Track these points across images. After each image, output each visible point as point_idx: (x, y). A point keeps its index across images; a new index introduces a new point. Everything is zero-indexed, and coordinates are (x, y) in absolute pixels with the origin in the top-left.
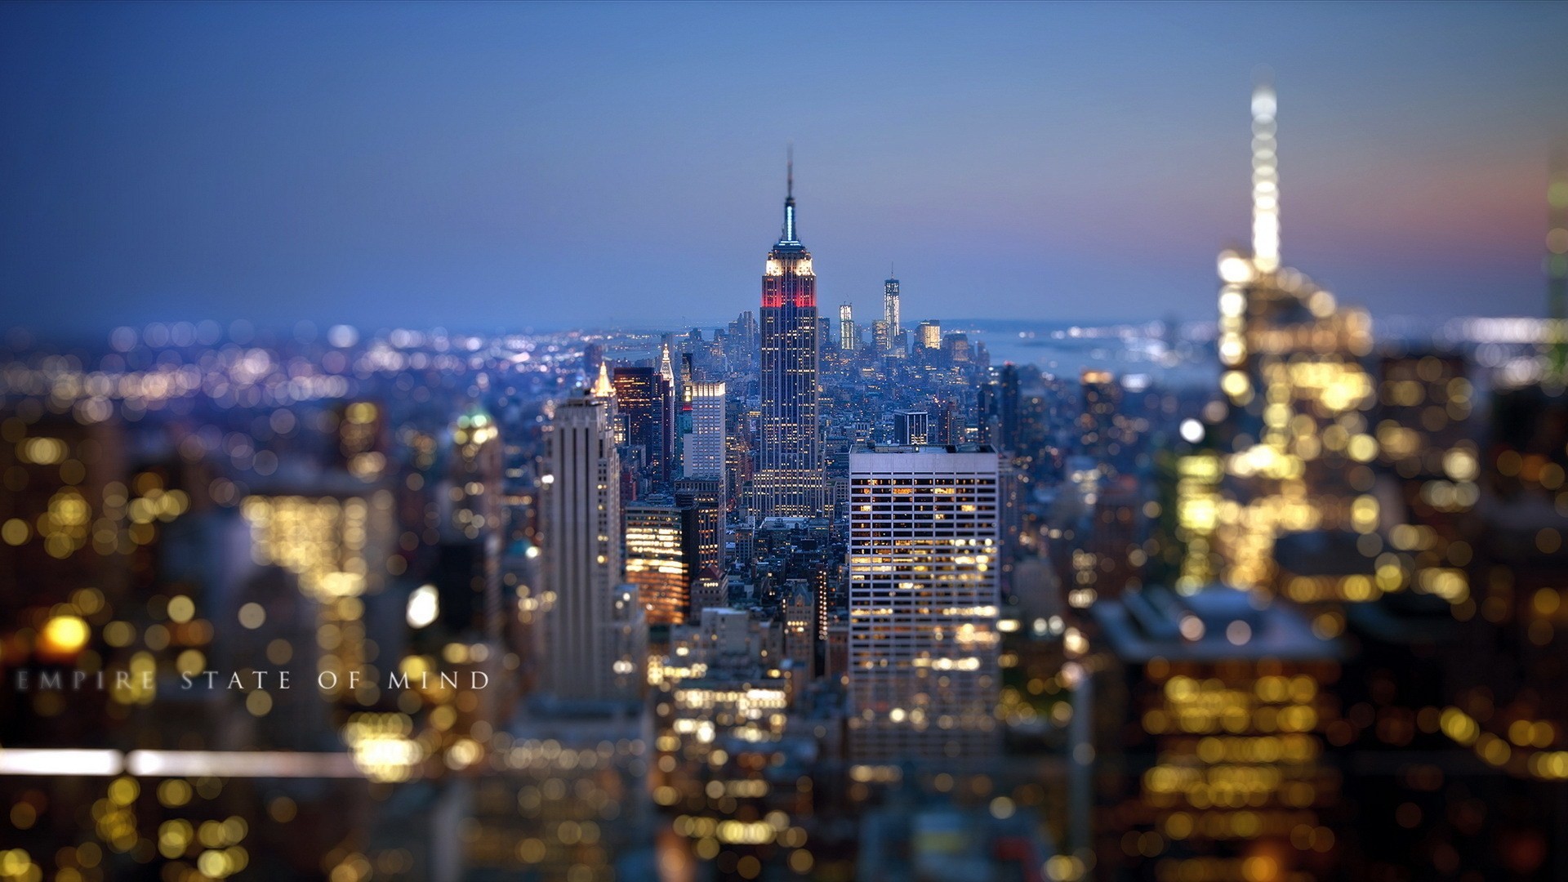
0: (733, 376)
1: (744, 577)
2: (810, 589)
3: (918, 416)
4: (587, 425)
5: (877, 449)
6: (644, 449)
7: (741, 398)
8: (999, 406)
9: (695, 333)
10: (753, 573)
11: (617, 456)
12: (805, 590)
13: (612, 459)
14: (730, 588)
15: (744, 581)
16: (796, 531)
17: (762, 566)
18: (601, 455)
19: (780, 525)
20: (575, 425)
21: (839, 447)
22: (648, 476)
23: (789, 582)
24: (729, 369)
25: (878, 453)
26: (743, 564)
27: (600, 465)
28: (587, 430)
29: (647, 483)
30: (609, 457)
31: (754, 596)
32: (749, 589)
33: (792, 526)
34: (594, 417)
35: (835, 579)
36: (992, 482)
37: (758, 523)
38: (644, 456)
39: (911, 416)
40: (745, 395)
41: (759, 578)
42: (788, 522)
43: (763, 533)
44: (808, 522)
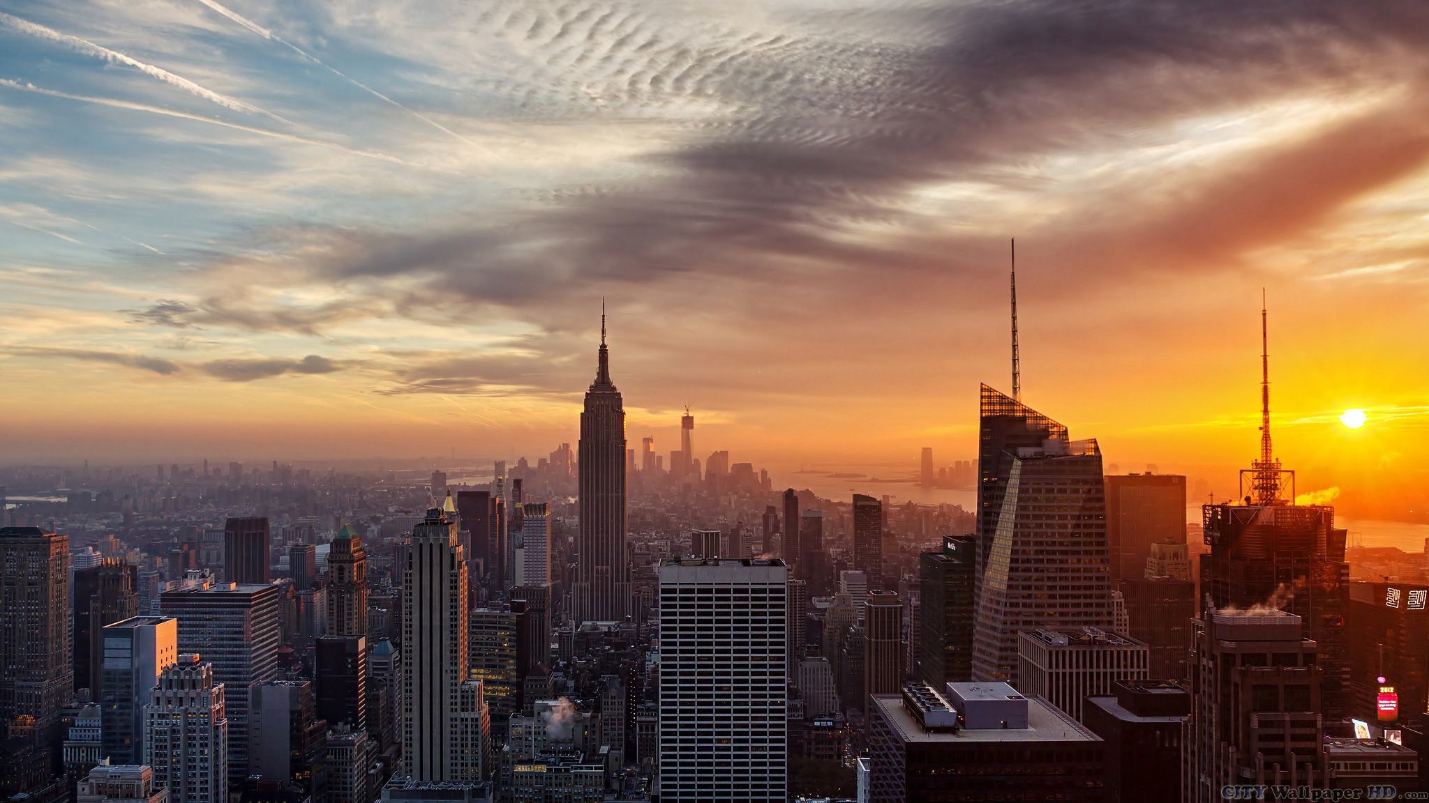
0: (554, 499)
1: (566, 674)
2: (622, 684)
3: (712, 534)
4: (441, 541)
5: (683, 562)
6: (481, 563)
7: (560, 518)
8: (781, 525)
9: (523, 462)
10: (574, 671)
11: (466, 568)
12: (618, 686)
13: (461, 571)
14: (555, 683)
15: (567, 677)
16: (608, 633)
17: (580, 664)
18: (452, 567)
19: (595, 628)
20: (431, 541)
21: (644, 561)
22: (484, 586)
23: (603, 678)
24: (550, 493)
25: (684, 565)
26: (565, 662)
27: (452, 576)
28: (441, 545)
29: (484, 591)
30: (459, 569)
31: (575, 690)
32: (571, 684)
33: (606, 629)
34: (447, 534)
35: (643, 675)
36: (782, 591)
37: (577, 627)
38: (482, 568)
39: (707, 534)
40: (564, 515)
41: (579, 674)
42: (602, 625)
43: (582, 635)
44: (618, 626)
